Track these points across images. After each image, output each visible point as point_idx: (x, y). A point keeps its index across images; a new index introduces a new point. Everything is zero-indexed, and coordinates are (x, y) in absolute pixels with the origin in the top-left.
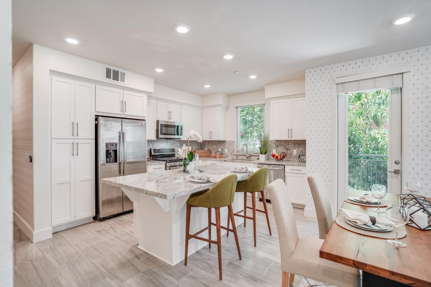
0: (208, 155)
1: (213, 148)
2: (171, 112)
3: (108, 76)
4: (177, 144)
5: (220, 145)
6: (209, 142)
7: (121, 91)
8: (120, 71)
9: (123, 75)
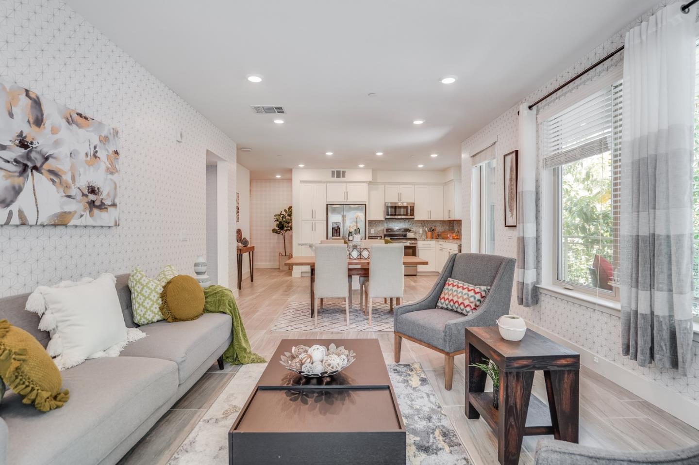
3: (333, 176)
7: (344, 184)
8: (342, 170)
9: (344, 172)
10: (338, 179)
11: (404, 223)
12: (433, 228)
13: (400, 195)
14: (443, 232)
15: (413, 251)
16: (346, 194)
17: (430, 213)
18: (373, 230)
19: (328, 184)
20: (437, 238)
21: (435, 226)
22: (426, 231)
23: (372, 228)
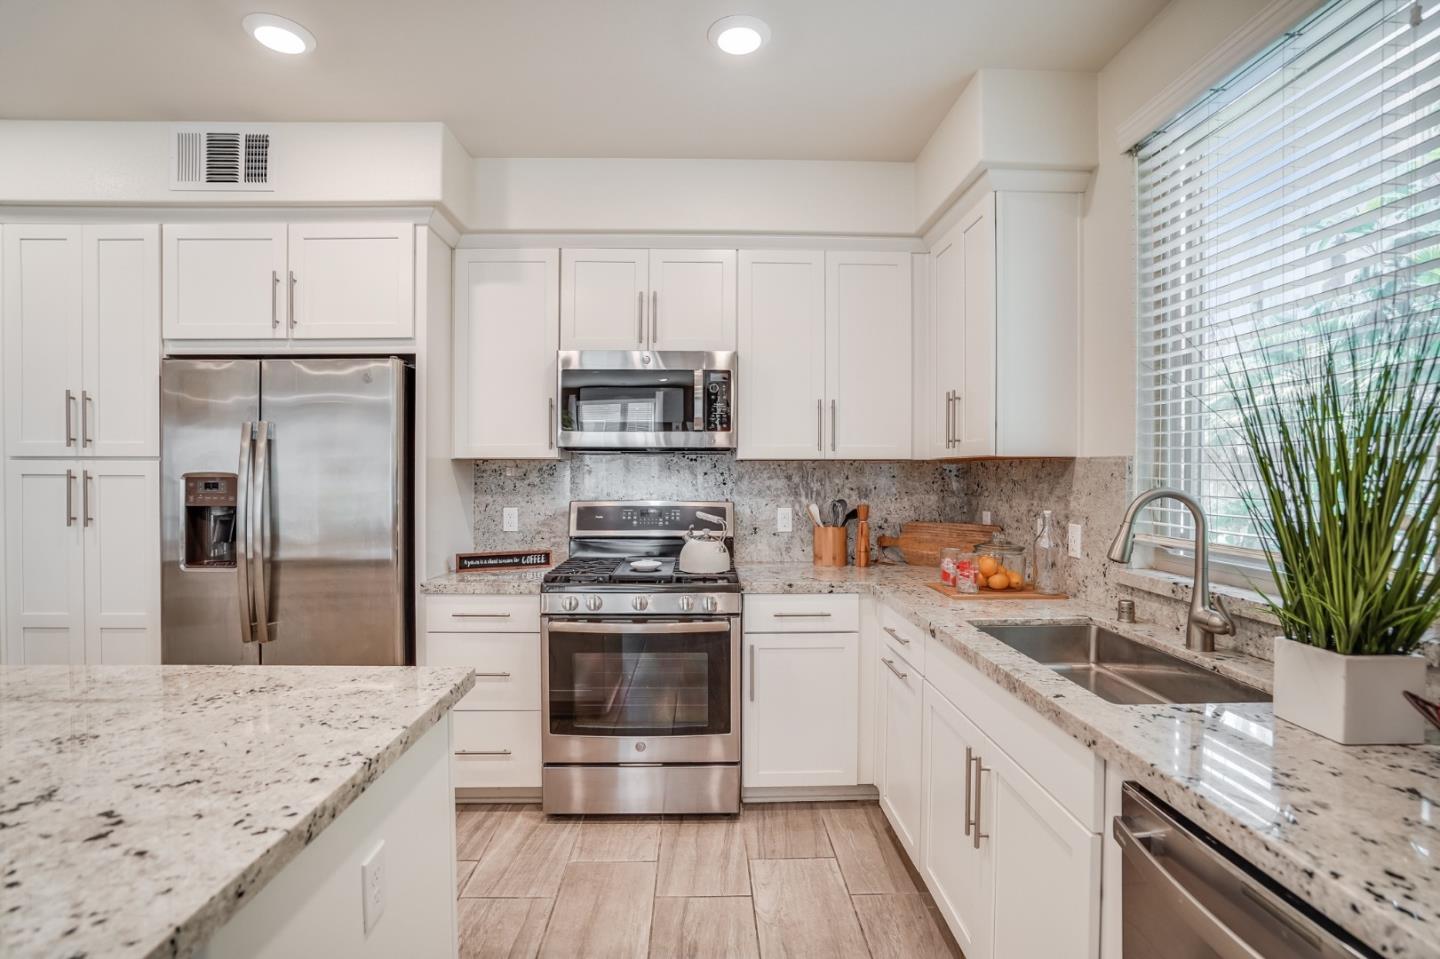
3: (187, 170)
7: (267, 224)
8: (243, 130)
9: (258, 148)
10: (222, 192)
11: (686, 475)
12: (853, 502)
13: (648, 306)
14: (907, 528)
15: (711, 662)
16: (285, 287)
17: (827, 413)
18: (514, 511)
19: (173, 229)
20: (871, 562)
21: (864, 493)
22: (810, 517)
23: (509, 504)
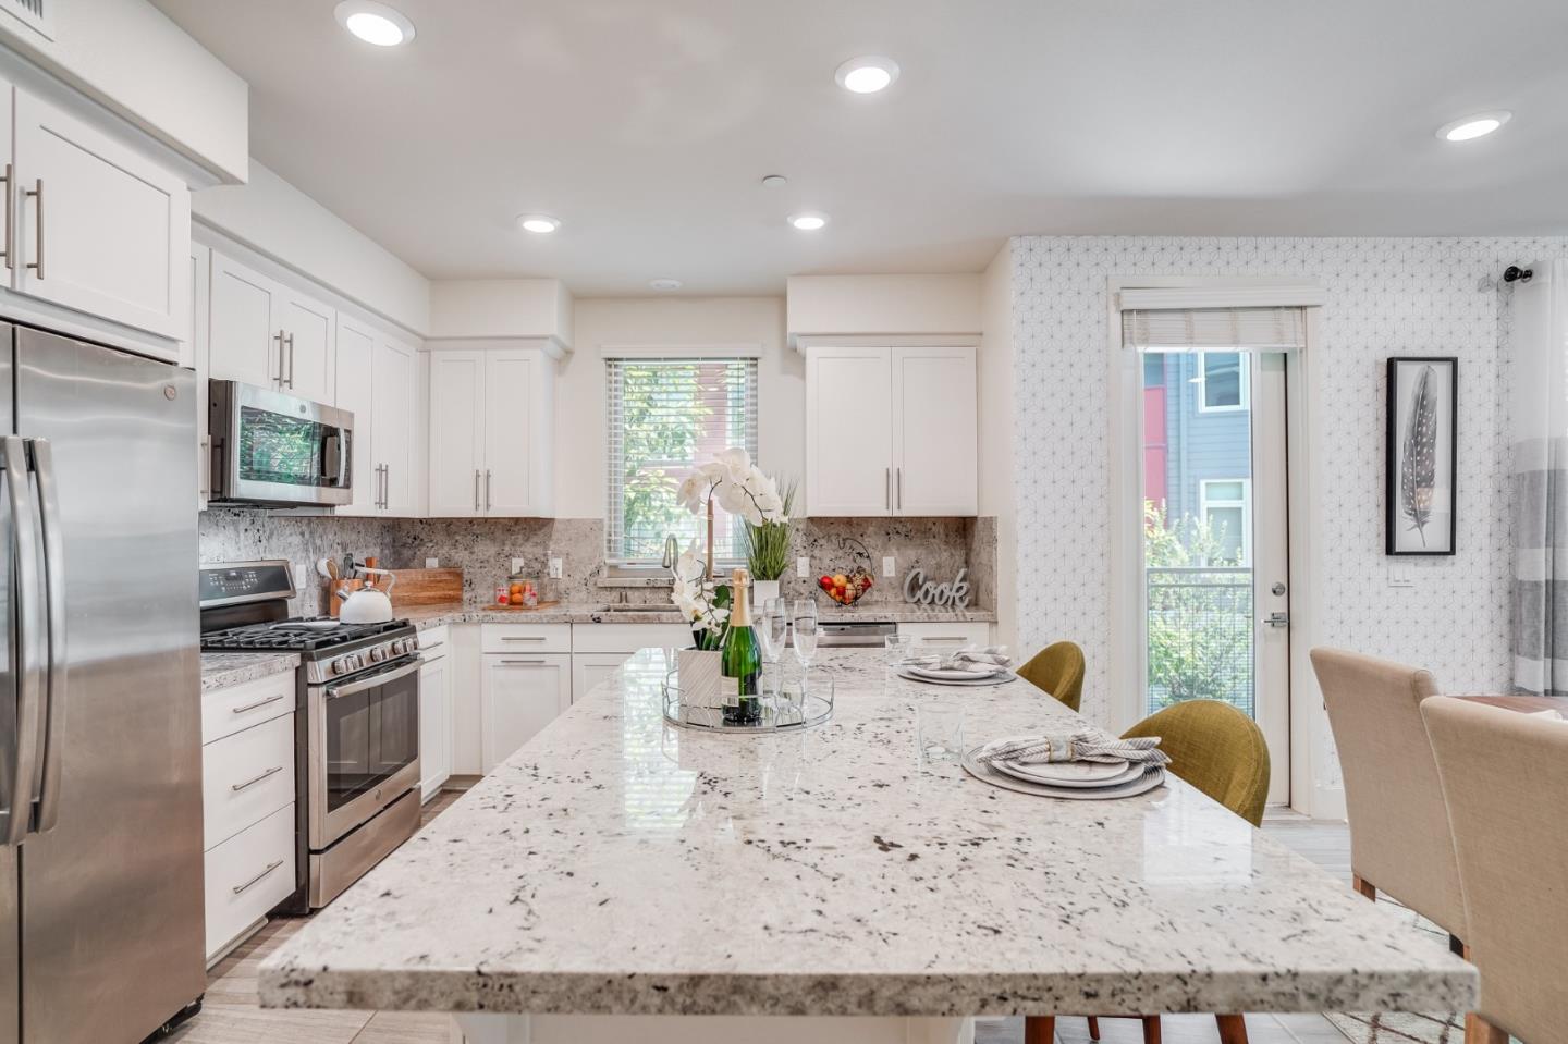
0: (451, 593)
1: (473, 557)
2: (290, 341)
4: (290, 539)
5: (520, 541)
6: (451, 527)
22: (316, 572)
